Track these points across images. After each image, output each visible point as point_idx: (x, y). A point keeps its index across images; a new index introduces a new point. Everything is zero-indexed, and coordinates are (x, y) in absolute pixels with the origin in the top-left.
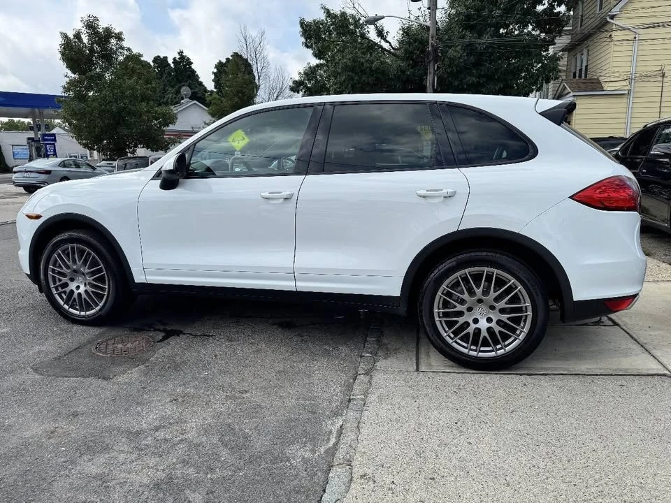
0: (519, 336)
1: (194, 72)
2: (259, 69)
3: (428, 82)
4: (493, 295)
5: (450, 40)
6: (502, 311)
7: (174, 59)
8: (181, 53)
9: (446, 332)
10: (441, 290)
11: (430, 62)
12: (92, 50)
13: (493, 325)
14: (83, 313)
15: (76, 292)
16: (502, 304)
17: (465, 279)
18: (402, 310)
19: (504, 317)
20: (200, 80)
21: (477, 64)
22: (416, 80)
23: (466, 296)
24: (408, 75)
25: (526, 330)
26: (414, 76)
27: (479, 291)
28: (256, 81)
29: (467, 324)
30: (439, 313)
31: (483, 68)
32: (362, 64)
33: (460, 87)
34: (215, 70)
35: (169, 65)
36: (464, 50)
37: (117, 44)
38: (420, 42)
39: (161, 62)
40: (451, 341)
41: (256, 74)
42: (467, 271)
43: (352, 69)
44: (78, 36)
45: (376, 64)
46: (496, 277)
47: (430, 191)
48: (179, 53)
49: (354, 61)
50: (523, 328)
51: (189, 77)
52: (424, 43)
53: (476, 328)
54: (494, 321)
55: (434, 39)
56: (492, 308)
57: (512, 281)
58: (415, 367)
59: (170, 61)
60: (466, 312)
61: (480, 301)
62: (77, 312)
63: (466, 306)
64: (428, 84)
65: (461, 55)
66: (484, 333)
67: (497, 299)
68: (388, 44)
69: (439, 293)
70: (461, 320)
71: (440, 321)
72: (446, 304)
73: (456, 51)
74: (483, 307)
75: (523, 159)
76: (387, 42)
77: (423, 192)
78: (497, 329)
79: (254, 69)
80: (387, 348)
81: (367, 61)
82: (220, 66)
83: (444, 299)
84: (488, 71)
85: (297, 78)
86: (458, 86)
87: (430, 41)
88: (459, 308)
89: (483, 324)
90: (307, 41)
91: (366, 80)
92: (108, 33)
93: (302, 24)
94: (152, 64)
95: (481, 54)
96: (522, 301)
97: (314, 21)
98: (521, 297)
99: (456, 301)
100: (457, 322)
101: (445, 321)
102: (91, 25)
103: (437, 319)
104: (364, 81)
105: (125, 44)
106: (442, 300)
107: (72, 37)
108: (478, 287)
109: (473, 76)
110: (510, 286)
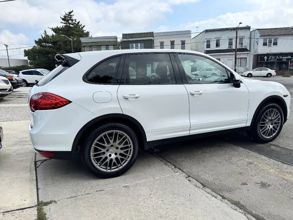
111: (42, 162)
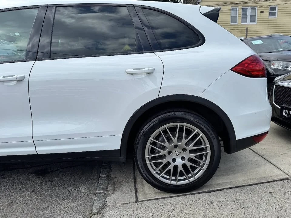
0: (202, 167)
4: (184, 141)
6: (191, 152)
9: (155, 170)
10: (149, 141)
13: (186, 162)
16: (191, 147)
17: (165, 132)
19: (193, 156)
23: (166, 144)
25: (207, 162)
27: (175, 140)
29: (169, 163)
30: (149, 158)
40: (159, 177)
42: (166, 126)
46: (186, 129)
47: (137, 69)
50: (205, 161)
53: (175, 165)
54: (187, 159)
56: (184, 150)
57: (196, 131)
58: (135, 198)
60: (167, 155)
61: (176, 146)
63: (167, 151)
66: (180, 168)
67: (187, 144)
69: (148, 144)
70: (164, 161)
71: (150, 164)
72: (153, 151)
74: (178, 150)
75: (196, 45)
77: (131, 70)
78: (189, 164)
80: (114, 182)
83: (151, 147)
88: (163, 152)
89: (179, 162)
96: (203, 143)
98: (202, 141)
99: (160, 148)
100: (161, 163)
101: (153, 163)
103: (148, 162)
106: (150, 148)
108: (174, 136)
110: (195, 134)
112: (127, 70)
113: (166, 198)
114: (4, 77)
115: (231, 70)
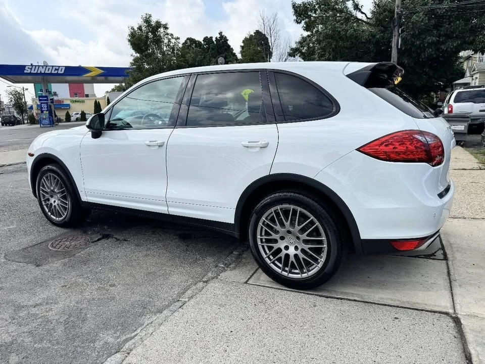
0: (319, 264)
1: (229, 46)
2: (273, 41)
3: (393, 43)
4: (297, 227)
5: (415, 7)
6: (305, 242)
7: (216, 38)
8: (220, 33)
9: (266, 254)
10: (261, 221)
11: (395, 27)
12: (147, 37)
13: (299, 252)
14: (57, 219)
15: (54, 204)
16: (304, 236)
18: (236, 234)
19: (306, 247)
20: (234, 52)
21: (437, 27)
22: (384, 42)
23: (278, 227)
24: (377, 38)
25: (323, 260)
26: (384, 38)
27: (287, 224)
28: (271, 50)
29: (280, 250)
30: (261, 239)
31: (442, 29)
32: (340, 32)
33: (422, 45)
34: (242, 45)
35: (213, 42)
36: (426, 15)
37: (164, 32)
38: (389, 12)
39: (208, 40)
41: (270, 44)
42: (278, 207)
43: (332, 37)
44: (140, 28)
45: (351, 31)
46: (299, 214)
47: (251, 142)
48: (219, 33)
49: (333, 31)
50: (321, 258)
51: (226, 50)
52: (392, 12)
53: (286, 254)
54: (300, 249)
55: (399, 8)
56: (298, 238)
57: (312, 218)
58: (246, 280)
59: (214, 39)
60: (279, 240)
61: (289, 232)
62: (55, 218)
63: (279, 235)
64: (393, 45)
65: (423, 19)
66: (292, 258)
67: (300, 232)
68: (364, 15)
69: (260, 224)
70: (276, 246)
71: (263, 246)
73: (417, 17)
76: (363, 13)
77: (247, 144)
78: (302, 256)
79: (269, 41)
81: (343, 30)
82: (246, 41)
84: (447, 31)
85: (294, 46)
86: (420, 45)
87: (396, 10)
88: (274, 236)
89: (292, 251)
90: (297, 18)
91: (342, 45)
92: (158, 25)
93: (294, 6)
94: (203, 42)
95: (442, 17)
97: (303, 3)
99: (272, 231)
100: (273, 247)
101: (267, 246)
102: (147, 21)
103: (259, 243)
104: (341, 45)
105: (169, 31)
107: (136, 29)
109: (433, 36)
110: (310, 221)
111: (433, 255)
112: (243, 143)
113: (277, 289)
114: (150, 142)
115: (358, 150)
